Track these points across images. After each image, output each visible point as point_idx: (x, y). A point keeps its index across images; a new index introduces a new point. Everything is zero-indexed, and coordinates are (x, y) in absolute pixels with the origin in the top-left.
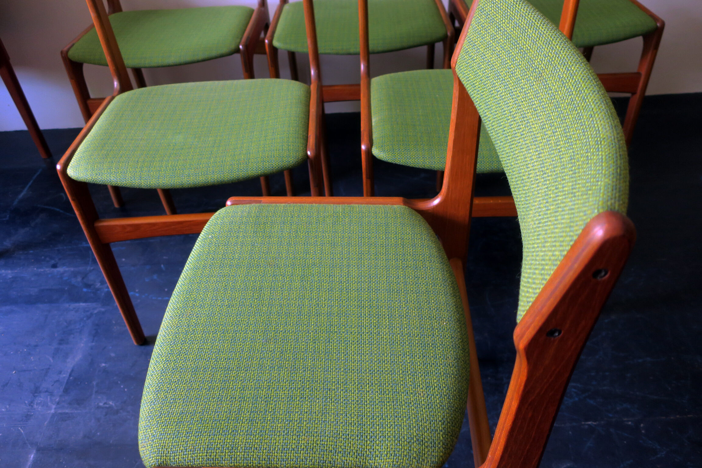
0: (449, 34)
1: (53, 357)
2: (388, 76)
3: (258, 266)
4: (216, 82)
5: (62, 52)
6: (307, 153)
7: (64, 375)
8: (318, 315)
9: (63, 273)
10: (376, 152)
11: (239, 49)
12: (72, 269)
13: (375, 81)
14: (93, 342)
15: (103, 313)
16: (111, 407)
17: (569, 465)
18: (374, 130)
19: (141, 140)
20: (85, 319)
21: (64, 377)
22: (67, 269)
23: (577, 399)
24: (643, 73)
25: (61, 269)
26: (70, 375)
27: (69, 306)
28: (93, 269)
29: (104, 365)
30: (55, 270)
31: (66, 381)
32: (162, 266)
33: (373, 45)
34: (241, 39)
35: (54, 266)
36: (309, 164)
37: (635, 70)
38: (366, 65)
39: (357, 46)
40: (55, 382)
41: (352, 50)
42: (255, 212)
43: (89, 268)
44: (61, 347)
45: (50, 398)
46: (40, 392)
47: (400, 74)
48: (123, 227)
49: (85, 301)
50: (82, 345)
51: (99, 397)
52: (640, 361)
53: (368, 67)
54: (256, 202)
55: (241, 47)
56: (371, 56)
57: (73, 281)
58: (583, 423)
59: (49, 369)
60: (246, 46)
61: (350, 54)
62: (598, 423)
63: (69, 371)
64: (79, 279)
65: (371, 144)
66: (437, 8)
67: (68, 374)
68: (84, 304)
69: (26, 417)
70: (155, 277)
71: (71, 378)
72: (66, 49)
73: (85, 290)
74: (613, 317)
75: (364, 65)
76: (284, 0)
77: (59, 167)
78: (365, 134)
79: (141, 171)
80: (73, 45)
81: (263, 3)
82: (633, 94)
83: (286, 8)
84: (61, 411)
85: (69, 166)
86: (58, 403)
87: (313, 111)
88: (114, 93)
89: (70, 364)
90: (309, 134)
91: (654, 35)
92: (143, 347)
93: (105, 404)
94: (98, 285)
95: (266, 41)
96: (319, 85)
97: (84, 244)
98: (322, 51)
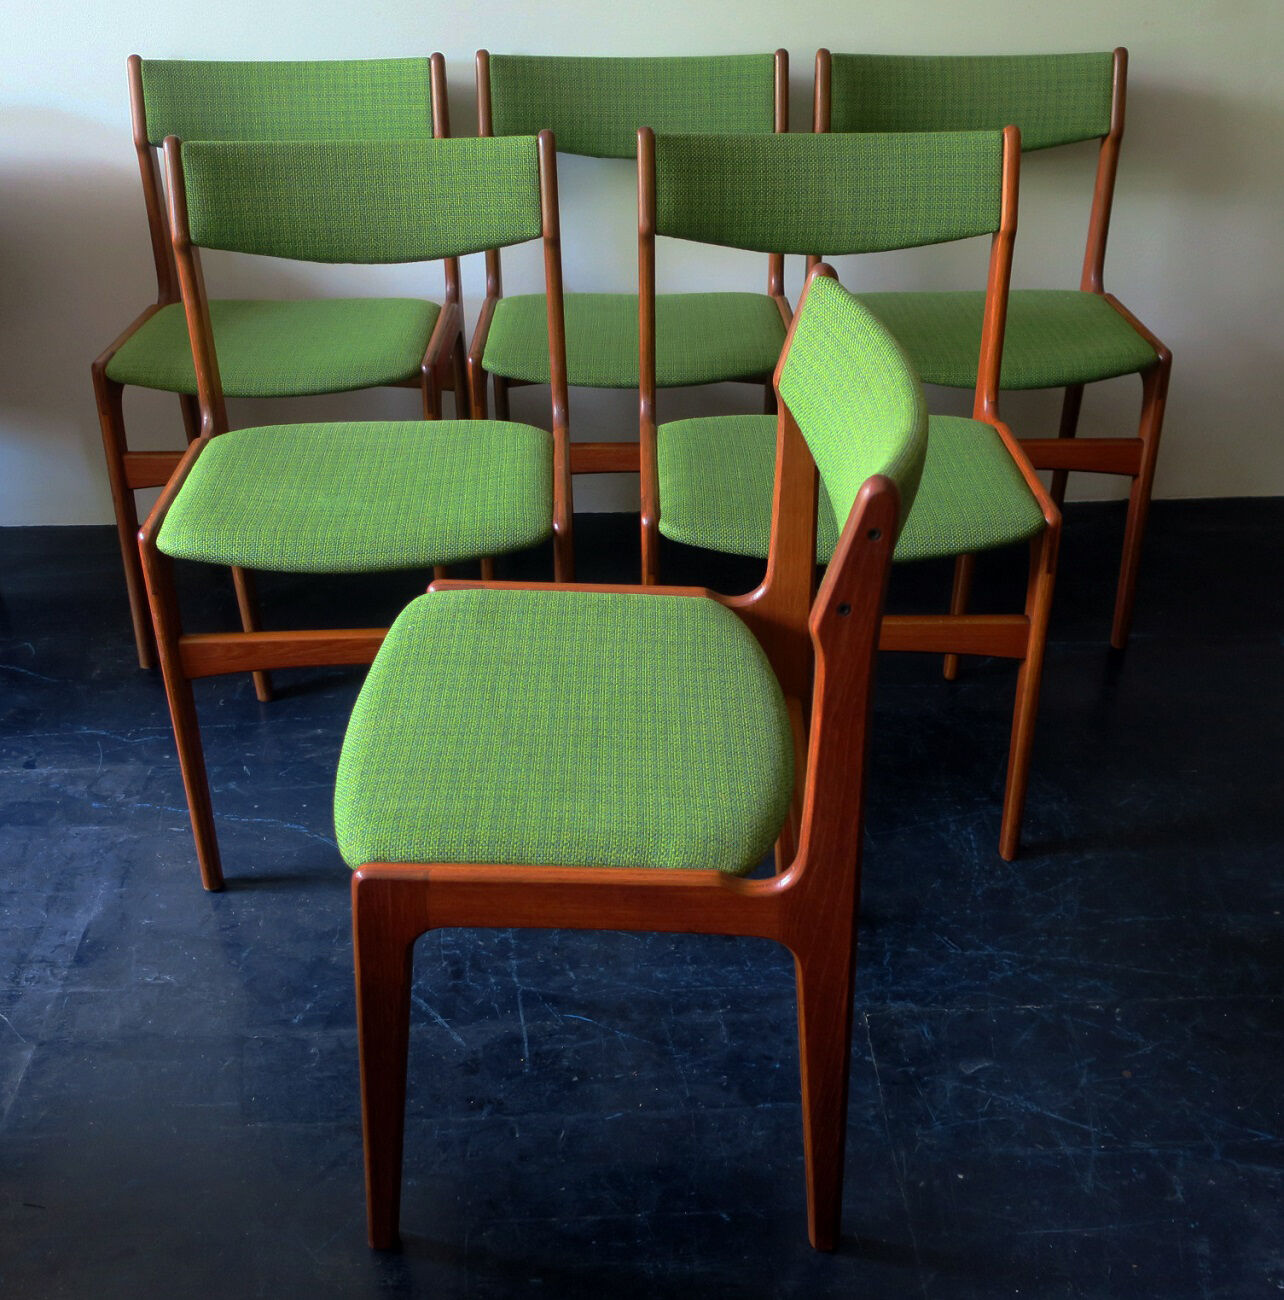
1: (47, 911)
3: (487, 663)
5: (94, 366)
6: (553, 527)
7: (73, 937)
8: (579, 718)
9: (49, 777)
10: (664, 528)
11: (419, 372)
12: (66, 771)
13: (664, 429)
14: (122, 887)
15: (137, 842)
16: (168, 984)
17: (987, 1064)
18: (662, 498)
20: (102, 851)
21: (74, 940)
22: (56, 771)
23: (1009, 973)
24: (1146, 440)
25: (44, 771)
26: (85, 936)
27: (68, 829)
28: (107, 772)
29: (147, 921)
30: (33, 772)
31: (77, 946)
32: (245, 768)
33: (662, 373)
34: (424, 355)
35: (30, 765)
36: (555, 545)
37: (1135, 435)
38: (650, 403)
39: (635, 374)
40: (56, 947)
41: (625, 381)
42: (477, 598)
43: (99, 769)
44: (61, 894)
45: (52, 971)
46: (31, 962)
47: (709, 419)
48: (229, 647)
49: (99, 823)
50: (101, 891)
51: (144, 969)
52: (1127, 920)
53: (653, 407)
54: (476, 587)
55: (424, 368)
56: (658, 391)
57: (70, 790)
58: (1017, 1006)
59: (41, 928)
60: (434, 368)
61: (619, 387)
62: (1042, 1006)
63: (82, 930)
64: (82, 787)
65: (656, 516)
66: (780, 318)
67: (81, 936)
68: (97, 828)
69: (9, 998)
70: (232, 785)
71: (87, 941)
72: (101, 360)
73: (95, 805)
74: (1089, 856)
75: (645, 403)
76: (495, 292)
77: (141, 536)
78: (648, 502)
79: (283, 544)
80: (113, 354)
81: (455, 296)
82: (1135, 476)
83: (501, 305)
84: (72, 990)
85: (160, 535)
86: (66, 978)
87: (560, 467)
88: (204, 434)
89: (82, 920)
90: (556, 500)
91: (1156, 372)
92: (220, 895)
93: (156, 979)
94: (121, 797)
95: (470, 360)
96: (567, 434)
97: (85, 730)
98: (570, 379)
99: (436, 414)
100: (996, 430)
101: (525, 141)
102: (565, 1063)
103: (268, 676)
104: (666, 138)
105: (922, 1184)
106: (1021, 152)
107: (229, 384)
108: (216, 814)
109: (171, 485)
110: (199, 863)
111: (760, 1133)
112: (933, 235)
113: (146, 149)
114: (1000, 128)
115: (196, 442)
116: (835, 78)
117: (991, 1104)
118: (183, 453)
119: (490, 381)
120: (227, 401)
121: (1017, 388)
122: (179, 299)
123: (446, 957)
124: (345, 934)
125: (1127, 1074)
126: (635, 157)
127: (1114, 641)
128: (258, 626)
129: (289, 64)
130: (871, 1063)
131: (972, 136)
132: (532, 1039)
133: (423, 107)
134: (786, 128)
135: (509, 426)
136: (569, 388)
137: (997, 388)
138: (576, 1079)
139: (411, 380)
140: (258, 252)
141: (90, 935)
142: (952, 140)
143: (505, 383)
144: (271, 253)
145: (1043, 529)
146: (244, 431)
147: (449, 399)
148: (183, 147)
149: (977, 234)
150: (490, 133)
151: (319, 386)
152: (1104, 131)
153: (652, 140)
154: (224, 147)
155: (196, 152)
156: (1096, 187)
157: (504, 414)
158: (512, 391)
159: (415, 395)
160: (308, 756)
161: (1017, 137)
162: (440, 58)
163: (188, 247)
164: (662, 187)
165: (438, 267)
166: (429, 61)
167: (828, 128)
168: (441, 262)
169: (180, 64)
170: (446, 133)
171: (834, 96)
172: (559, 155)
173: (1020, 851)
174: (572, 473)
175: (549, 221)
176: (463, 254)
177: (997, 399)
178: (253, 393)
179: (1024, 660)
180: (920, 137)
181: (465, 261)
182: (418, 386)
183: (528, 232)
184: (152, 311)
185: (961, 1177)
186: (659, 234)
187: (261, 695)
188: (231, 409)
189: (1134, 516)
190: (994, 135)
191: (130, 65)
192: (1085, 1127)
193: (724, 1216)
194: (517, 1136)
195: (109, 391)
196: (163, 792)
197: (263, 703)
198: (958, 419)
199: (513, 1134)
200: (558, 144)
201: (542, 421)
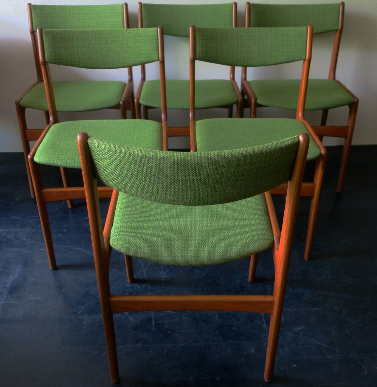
0: (240, 100)
2: (205, 120)
4: (109, 120)
5: (16, 102)
7: (9, 285)
9: (2, 232)
11: (120, 104)
12: (7, 230)
13: (198, 122)
14: (24, 268)
15: (29, 254)
16: (38, 300)
18: (197, 144)
19: (72, 145)
20: (18, 256)
22: (4, 230)
23: (308, 298)
24: (350, 126)
26: (12, 284)
27: (8, 249)
28: (21, 231)
29: (32, 280)
31: (10, 287)
32: (64, 229)
33: (197, 105)
34: (121, 99)
38: (193, 114)
39: (188, 104)
40: (3, 288)
41: (185, 107)
43: (18, 230)
44: (5, 270)
45: (1, 296)
47: (212, 120)
49: (18, 247)
50: (18, 270)
51: (31, 295)
52: (346, 280)
53: (194, 116)
55: (121, 103)
56: (196, 110)
57: (9, 236)
58: (311, 309)
60: (124, 103)
61: (183, 109)
62: (319, 309)
63: (11, 283)
64: (12, 235)
66: (234, 87)
67: (11, 285)
68: (17, 249)
70: (60, 235)
71: (13, 286)
72: (18, 100)
73: (16, 241)
75: (191, 114)
76: (144, 79)
77: (29, 157)
78: (193, 146)
79: (75, 159)
80: (22, 98)
81: (131, 80)
82: (346, 138)
83: (145, 83)
84: (8, 302)
85: (35, 156)
86: (6, 298)
87: (164, 135)
88: (51, 124)
89: (12, 278)
90: (163, 145)
91: (353, 105)
92: (55, 271)
93: (35, 298)
94: (25, 239)
95: (136, 100)
96: (167, 124)
97: (14, 217)
98: (168, 106)
99: (125, 117)
100: (304, 123)
101: (153, 29)
102: (166, 327)
103: (72, 201)
104: (199, 29)
105: (282, 368)
106: (313, 35)
107: (59, 108)
108: (54, 245)
109: (39, 140)
110: (48, 260)
111: (229, 351)
112: (284, 61)
113: (33, 33)
114: (307, 26)
115: (48, 126)
116: (252, 11)
117: (304, 341)
118: (43, 130)
119: (142, 107)
120: (58, 113)
121: (310, 110)
122: (43, 81)
123: (128, 292)
124: (95, 284)
125: (347, 331)
126: (189, 36)
127: (338, 190)
128: (69, 186)
129: (78, 6)
130: (265, 327)
131: (297, 29)
132: (155, 319)
133: (121, 20)
134: (236, 26)
135: (148, 122)
136: (168, 110)
137: (304, 110)
138: (169, 332)
139: (117, 107)
140: (68, 65)
141: (14, 284)
142: (291, 30)
143: (147, 108)
144: (72, 65)
145: (321, 155)
146: (63, 123)
147: (129, 113)
148: (43, 31)
149: (298, 60)
150: (142, 27)
151: (87, 108)
152: (337, 28)
153: (194, 29)
154: (57, 31)
155: (47, 32)
156: (334, 46)
157: (146, 118)
158: (149, 110)
159: (119, 112)
160: (84, 226)
161: (312, 30)
162: (126, 4)
163: (45, 63)
164: (198, 44)
165: (126, 70)
166: (123, 5)
167: (249, 26)
168: (127, 68)
169: (44, 6)
170: (128, 27)
171: (252, 17)
172: (164, 36)
173: (311, 257)
174: (169, 136)
175: (161, 55)
176: (134, 66)
177: (304, 113)
178: (66, 111)
179: (313, 197)
180: (281, 29)
181: (134, 68)
182: (119, 109)
183: (154, 59)
184: (35, 84)
185: (295, 366)
186: (196, 60)
187: (69, 206)
188: (59, 116)
189: (346, 150)
190: (304, 28)
191: (28, 7)
192: (334, 349)
193: (218, 379)
194: (151, 351)
195: (21, 110)
196: (38, 237)
197: (70, 209)
198: (292, 120)
199: (149, 351)
200: (164, 32)
201: (159, 120)
